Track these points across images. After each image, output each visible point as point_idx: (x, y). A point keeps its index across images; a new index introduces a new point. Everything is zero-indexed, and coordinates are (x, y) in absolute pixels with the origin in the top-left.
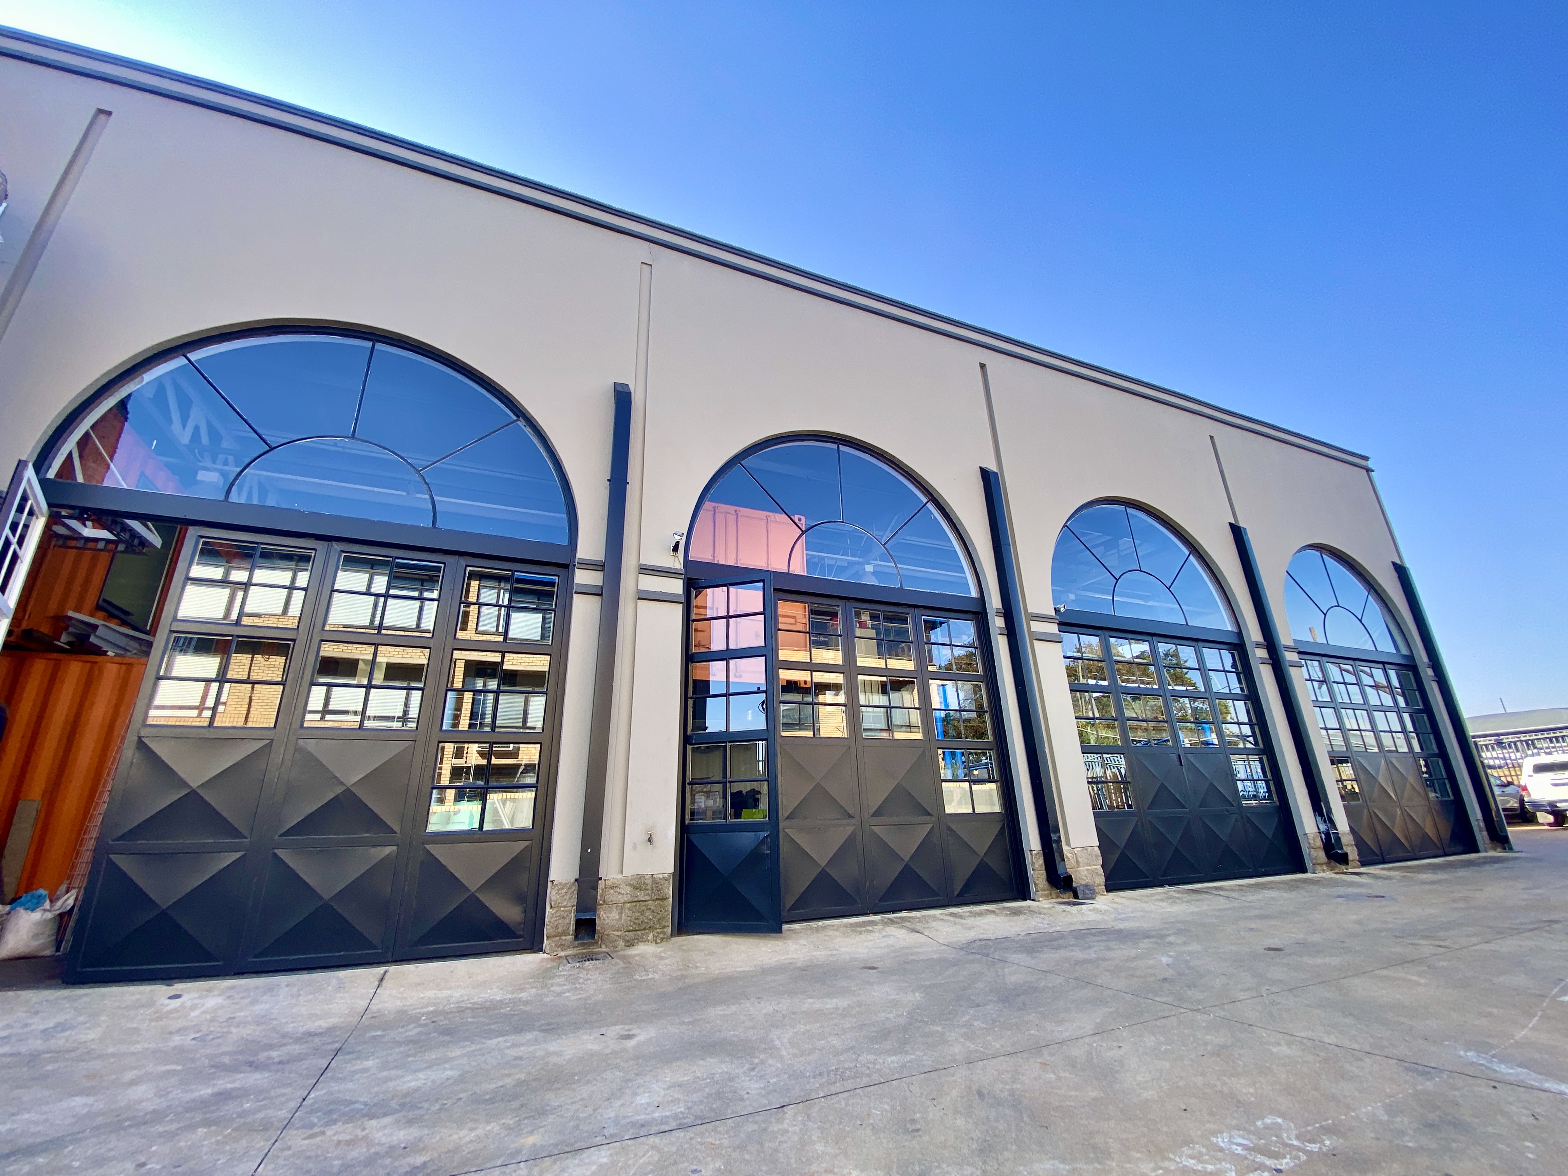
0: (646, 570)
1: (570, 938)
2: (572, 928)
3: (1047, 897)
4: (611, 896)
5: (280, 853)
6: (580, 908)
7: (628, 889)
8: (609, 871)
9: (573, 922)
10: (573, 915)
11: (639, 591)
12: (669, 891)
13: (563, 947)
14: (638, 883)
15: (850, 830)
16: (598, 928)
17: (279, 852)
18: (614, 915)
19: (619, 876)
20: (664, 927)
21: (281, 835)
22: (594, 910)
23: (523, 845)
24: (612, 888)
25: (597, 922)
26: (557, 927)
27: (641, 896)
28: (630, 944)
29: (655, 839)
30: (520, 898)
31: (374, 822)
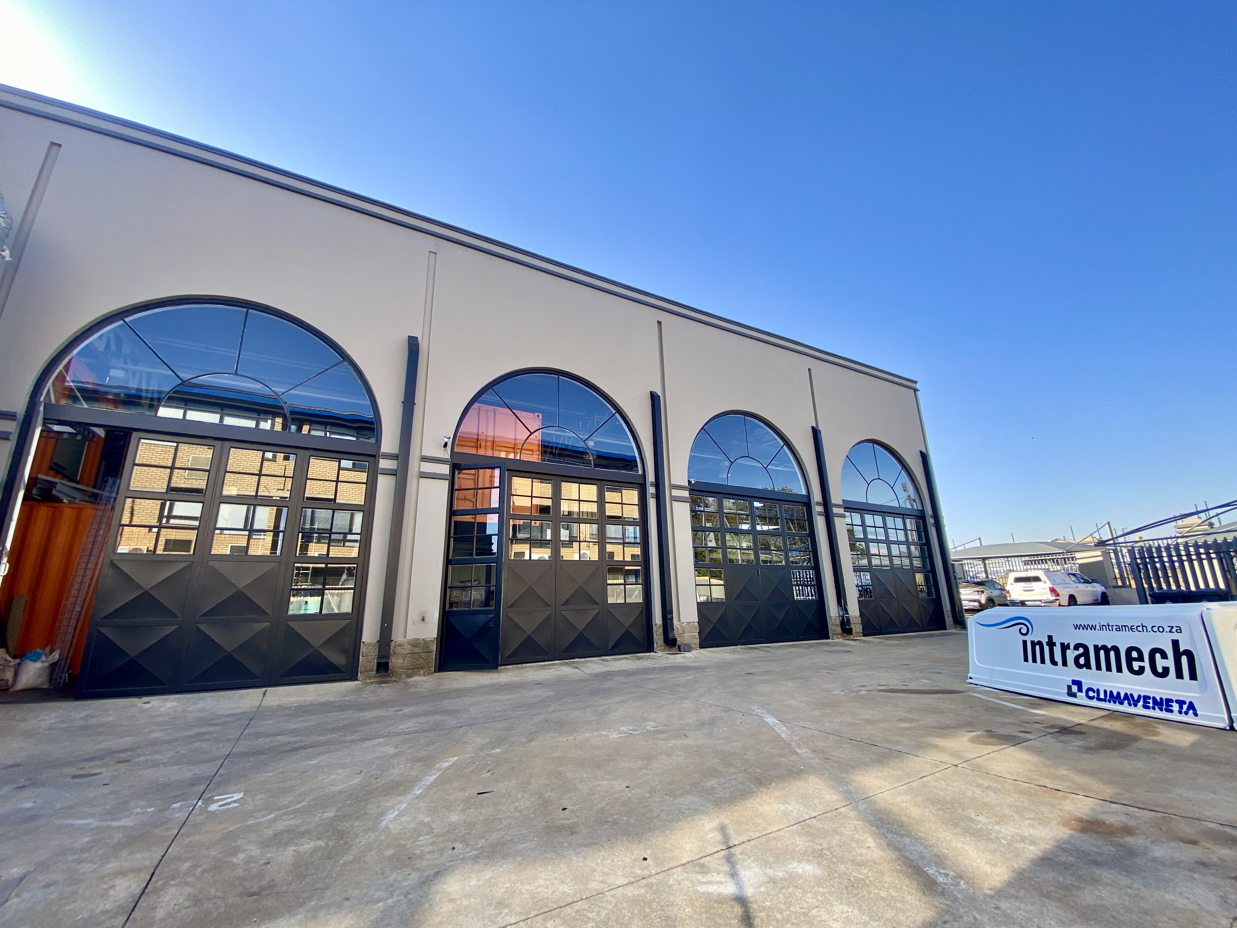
0: (426, 459)
1: (374, 673)
2: (375, 668)
3: (662, 650)
4: (399, 650)
5: (202, 627)
6: (379, 657)
7: (409, 647)
8: (398, 636)
9: (376, 664)
10: (376, 661)
11: (421, 473)
12: (434, 648)
13: (370, 678)
14: (415, 643)
15: (547, 613)
16: (390, 667)
17: (199, 626)
18: (400, 661)
19: (404, 639)
20: (430, 667)
21: (202, 616)
22: (388, 658)
23: (347, 622)
24: (399, 646)
25: (390, 664)
26: (366, 667)
27: (417, 650)
28: (410, 676)
29: (426, 619)
30: (345, 652)
31: (255, 608)
